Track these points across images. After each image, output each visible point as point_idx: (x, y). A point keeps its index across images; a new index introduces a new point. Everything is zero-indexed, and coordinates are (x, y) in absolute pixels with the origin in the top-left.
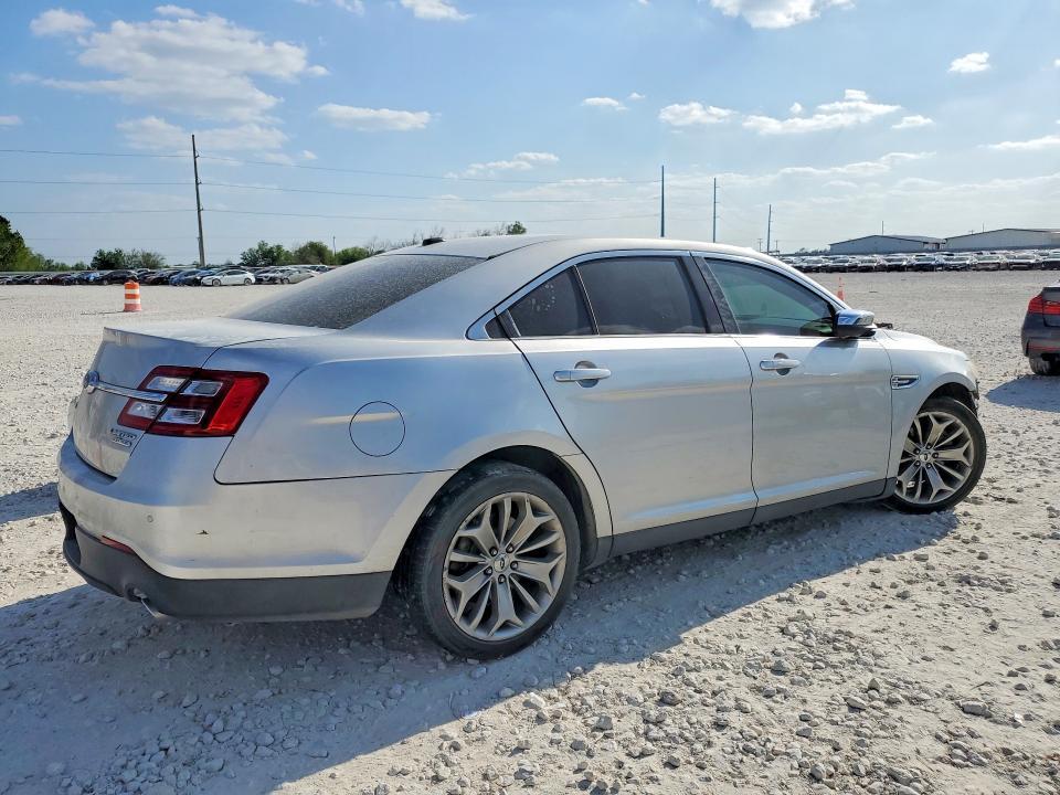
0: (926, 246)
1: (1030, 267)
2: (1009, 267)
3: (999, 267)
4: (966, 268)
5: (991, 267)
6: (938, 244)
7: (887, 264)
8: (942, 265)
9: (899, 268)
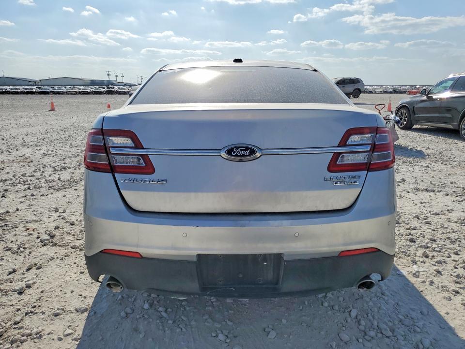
0: (30, 83)
1: (88, 93)
2: (80, 93)
3: (76, 93)
4: (63, 93)
5: (73, 93)
6: (35, 82)
7: (26, 91)
8: (52, 92)
9: (32, 93)
